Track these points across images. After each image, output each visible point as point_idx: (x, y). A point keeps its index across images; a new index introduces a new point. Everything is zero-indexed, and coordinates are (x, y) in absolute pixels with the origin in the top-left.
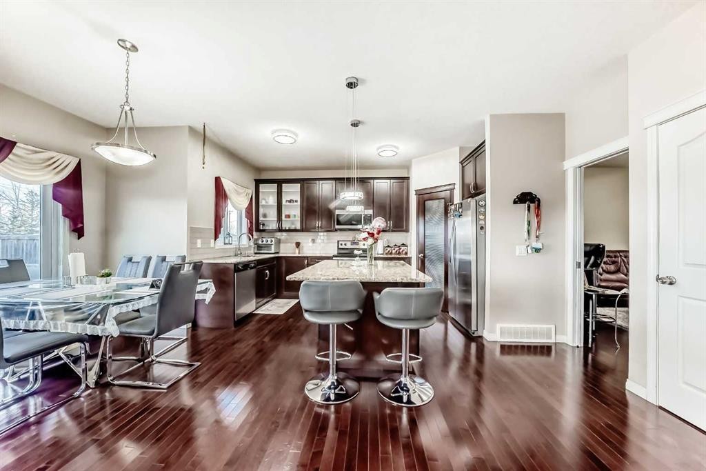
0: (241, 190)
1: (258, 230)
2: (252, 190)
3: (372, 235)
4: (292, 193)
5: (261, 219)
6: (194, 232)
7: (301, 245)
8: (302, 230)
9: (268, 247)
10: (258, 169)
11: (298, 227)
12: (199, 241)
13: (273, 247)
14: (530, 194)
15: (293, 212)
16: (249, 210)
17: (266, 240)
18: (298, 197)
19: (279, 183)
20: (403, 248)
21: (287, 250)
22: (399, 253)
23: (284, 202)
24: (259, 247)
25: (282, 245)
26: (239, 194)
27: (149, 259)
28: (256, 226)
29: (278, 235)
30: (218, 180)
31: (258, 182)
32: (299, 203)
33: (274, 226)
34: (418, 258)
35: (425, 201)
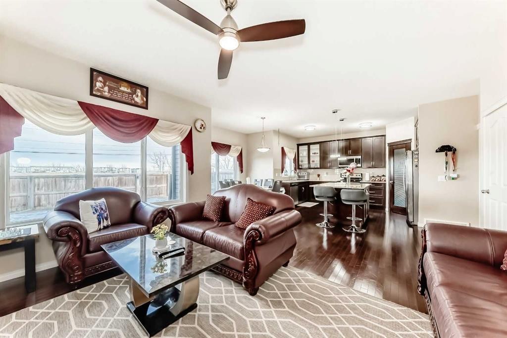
0: (291, 150)
1: (299, 168)
2: (296, 150)
3: (349, 171)
4: (315, 149)
5: (300, 163)
6: (275, 170)
7: (320, 176)
8: (321, 168)
9: (304, 177)
10: (298, 139)
11: (319, 166)
12: (277, 174)
13: (306, 177)
14: (448, 146)
15: (316, 160)
16: (295, 159)
17: (303, 173)
18: (318, 151)
19: (309, 144)
20: (382, 178)
21: (313, 178)
22: (380, 181)
23: (311, 154)
24: (299, 177)
25: (310, 176)
26: (290, 152)
27: (262, 180)
28: (298, 167)
29: (309, 171)
30: (283, 148)
31: (298, 145)
32: (319, 154)
33: (307, 166)
34: (390, 184)
35: (394, 150)
